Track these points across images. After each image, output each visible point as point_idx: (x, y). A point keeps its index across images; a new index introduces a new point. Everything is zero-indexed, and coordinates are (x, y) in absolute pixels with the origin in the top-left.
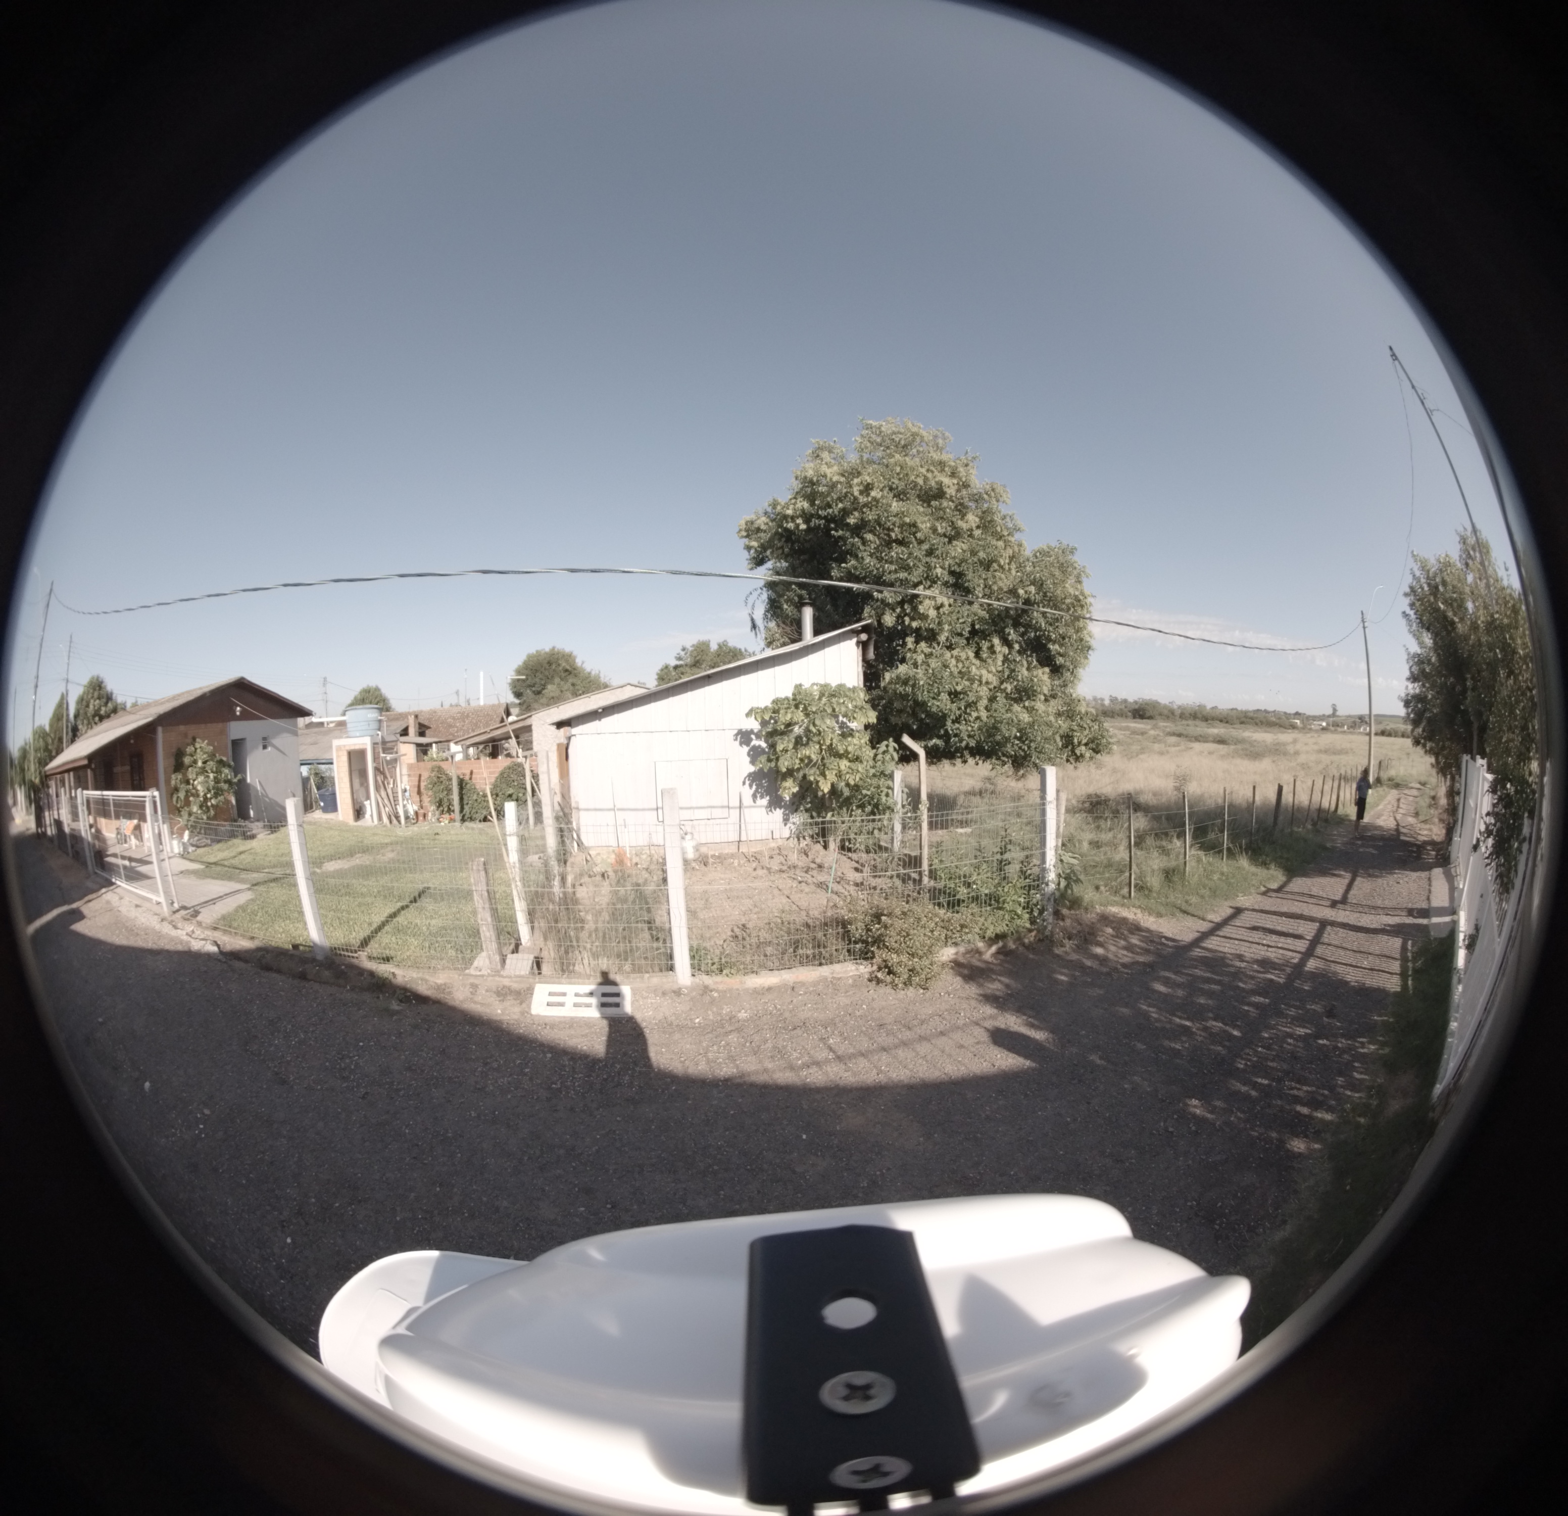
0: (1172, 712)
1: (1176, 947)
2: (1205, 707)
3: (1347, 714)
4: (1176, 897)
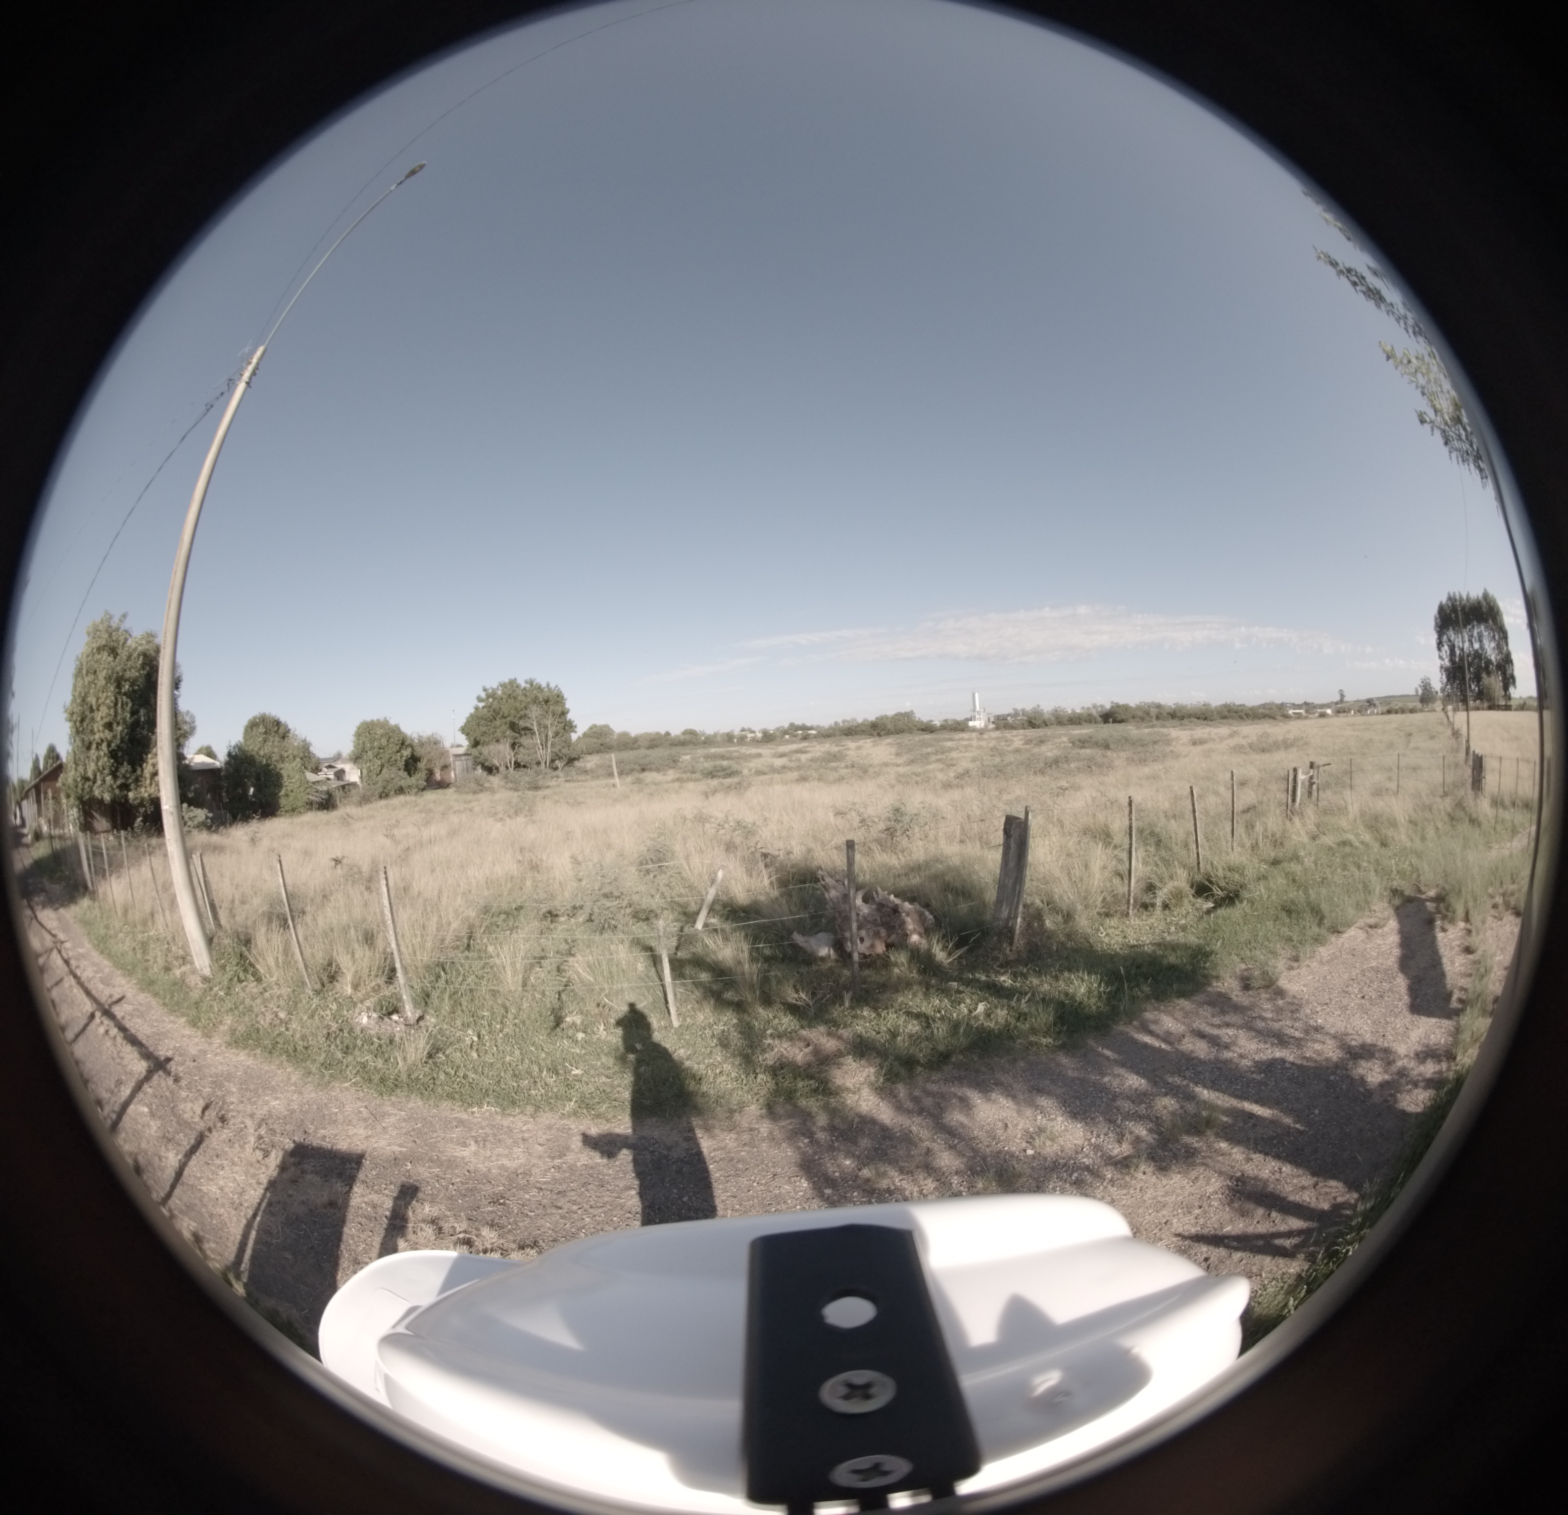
0: (1147, 713)
3: (1355, 699)
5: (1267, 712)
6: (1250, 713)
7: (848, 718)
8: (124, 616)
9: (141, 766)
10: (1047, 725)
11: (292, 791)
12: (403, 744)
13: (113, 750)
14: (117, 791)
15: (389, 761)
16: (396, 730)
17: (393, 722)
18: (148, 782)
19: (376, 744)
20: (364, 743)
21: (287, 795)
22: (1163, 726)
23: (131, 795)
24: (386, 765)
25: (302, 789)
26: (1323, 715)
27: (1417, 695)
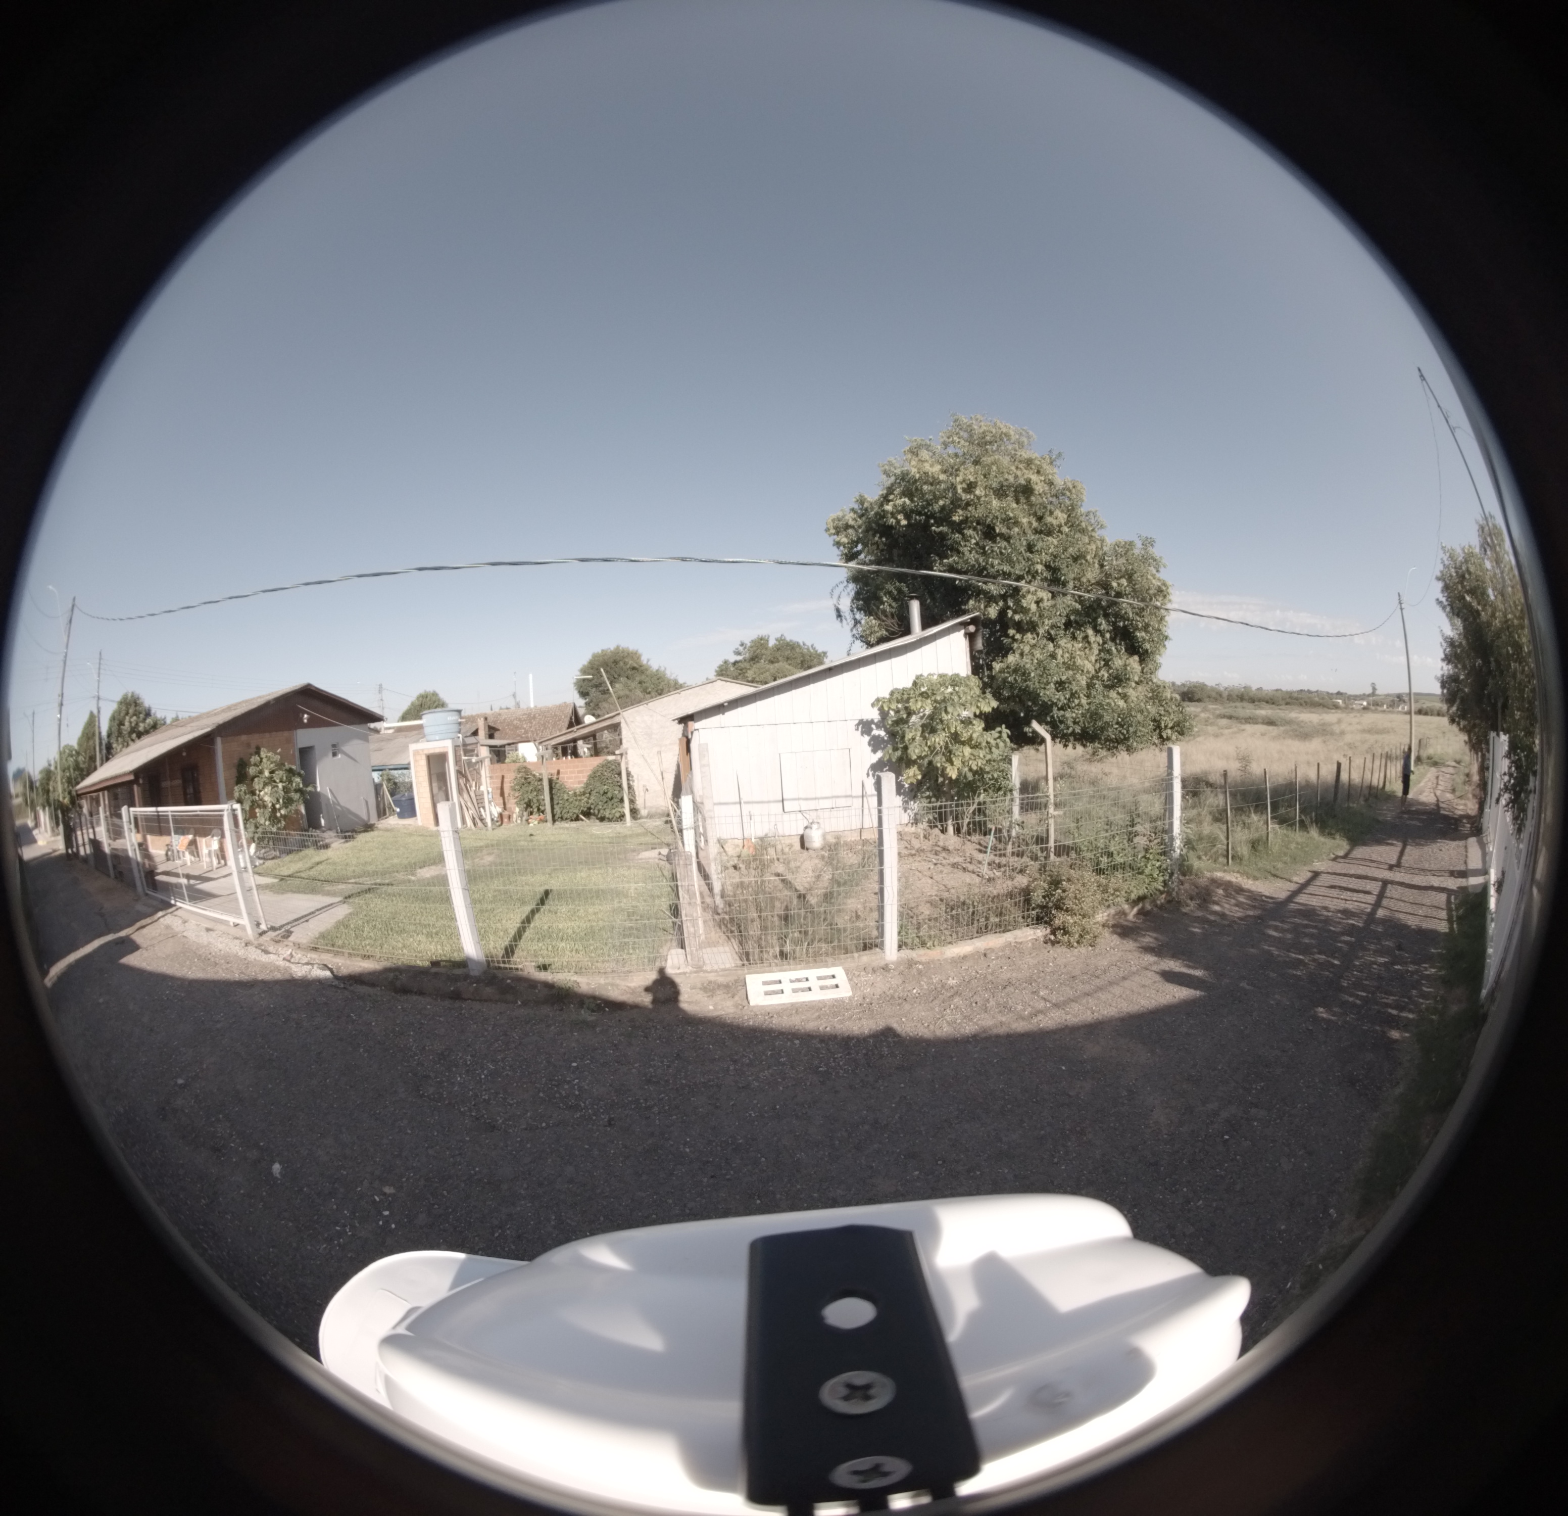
0: (1220, 694)
1: (1274, 903)
2: (1250, 688)
3: (1386, 693)
4: (1263, 864)
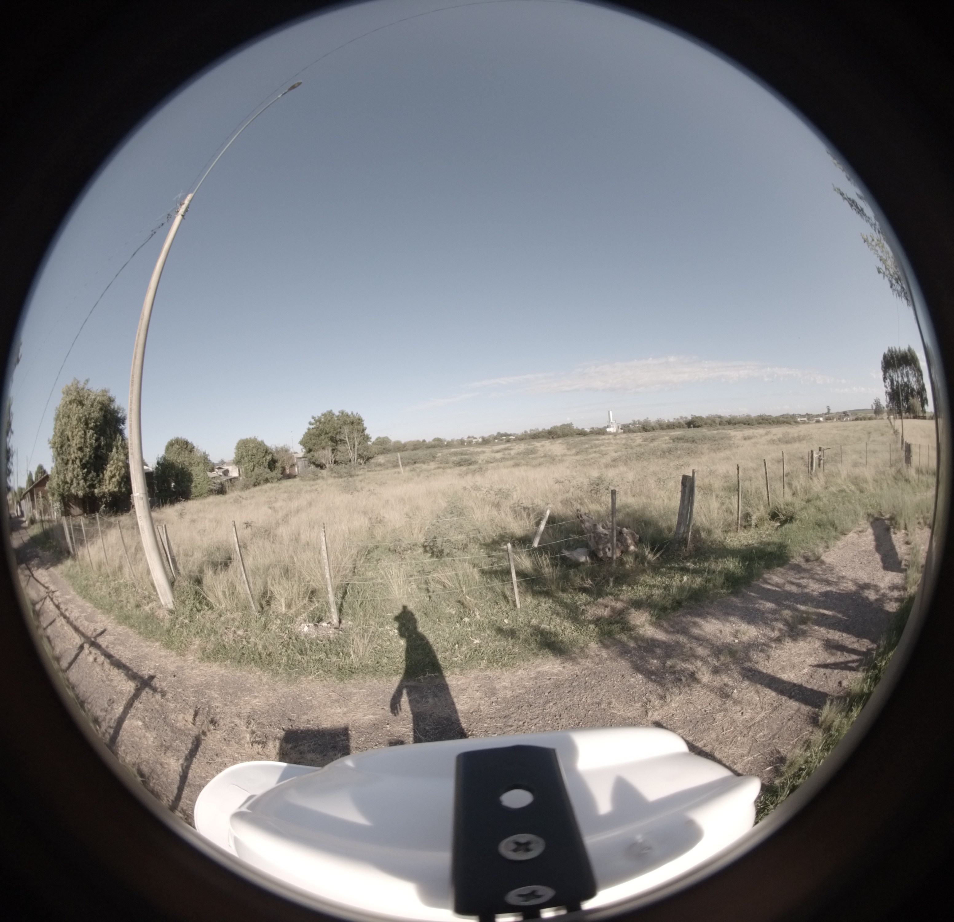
3: (836, 411)
5: (785, 420)
6: (775, 420)
7: (534, 428)
8: (87, 381)
9: (103, 473)
10: (654, 430)
11: (199, 484)
12: (266, 452)
13: (84, 464)
14: (87, 489)
15: (258, 463)
16: (262, 444)
17: (259, 439)
18: (107, 482)
19: (250, 453)
20: (242, 453)
21: (196, 487)
22: (724, 429)
23: (96, 491)
24: (257, 465)
25: (205, 482)
26: (818, 421)
27: (873, 409)
